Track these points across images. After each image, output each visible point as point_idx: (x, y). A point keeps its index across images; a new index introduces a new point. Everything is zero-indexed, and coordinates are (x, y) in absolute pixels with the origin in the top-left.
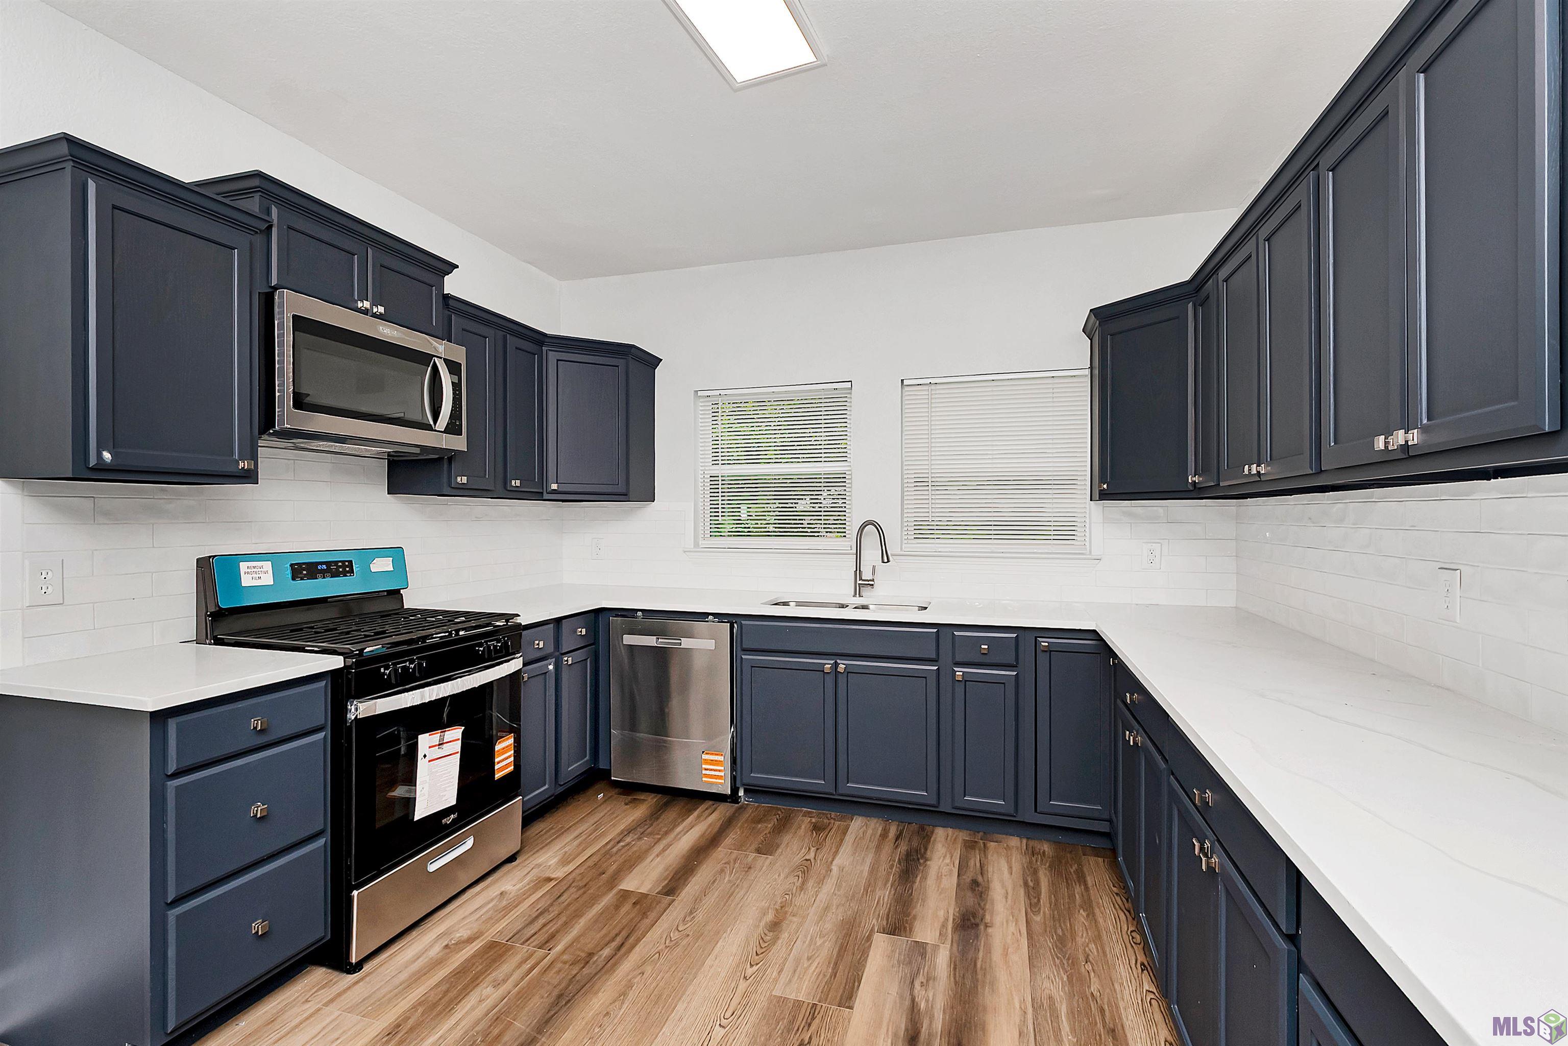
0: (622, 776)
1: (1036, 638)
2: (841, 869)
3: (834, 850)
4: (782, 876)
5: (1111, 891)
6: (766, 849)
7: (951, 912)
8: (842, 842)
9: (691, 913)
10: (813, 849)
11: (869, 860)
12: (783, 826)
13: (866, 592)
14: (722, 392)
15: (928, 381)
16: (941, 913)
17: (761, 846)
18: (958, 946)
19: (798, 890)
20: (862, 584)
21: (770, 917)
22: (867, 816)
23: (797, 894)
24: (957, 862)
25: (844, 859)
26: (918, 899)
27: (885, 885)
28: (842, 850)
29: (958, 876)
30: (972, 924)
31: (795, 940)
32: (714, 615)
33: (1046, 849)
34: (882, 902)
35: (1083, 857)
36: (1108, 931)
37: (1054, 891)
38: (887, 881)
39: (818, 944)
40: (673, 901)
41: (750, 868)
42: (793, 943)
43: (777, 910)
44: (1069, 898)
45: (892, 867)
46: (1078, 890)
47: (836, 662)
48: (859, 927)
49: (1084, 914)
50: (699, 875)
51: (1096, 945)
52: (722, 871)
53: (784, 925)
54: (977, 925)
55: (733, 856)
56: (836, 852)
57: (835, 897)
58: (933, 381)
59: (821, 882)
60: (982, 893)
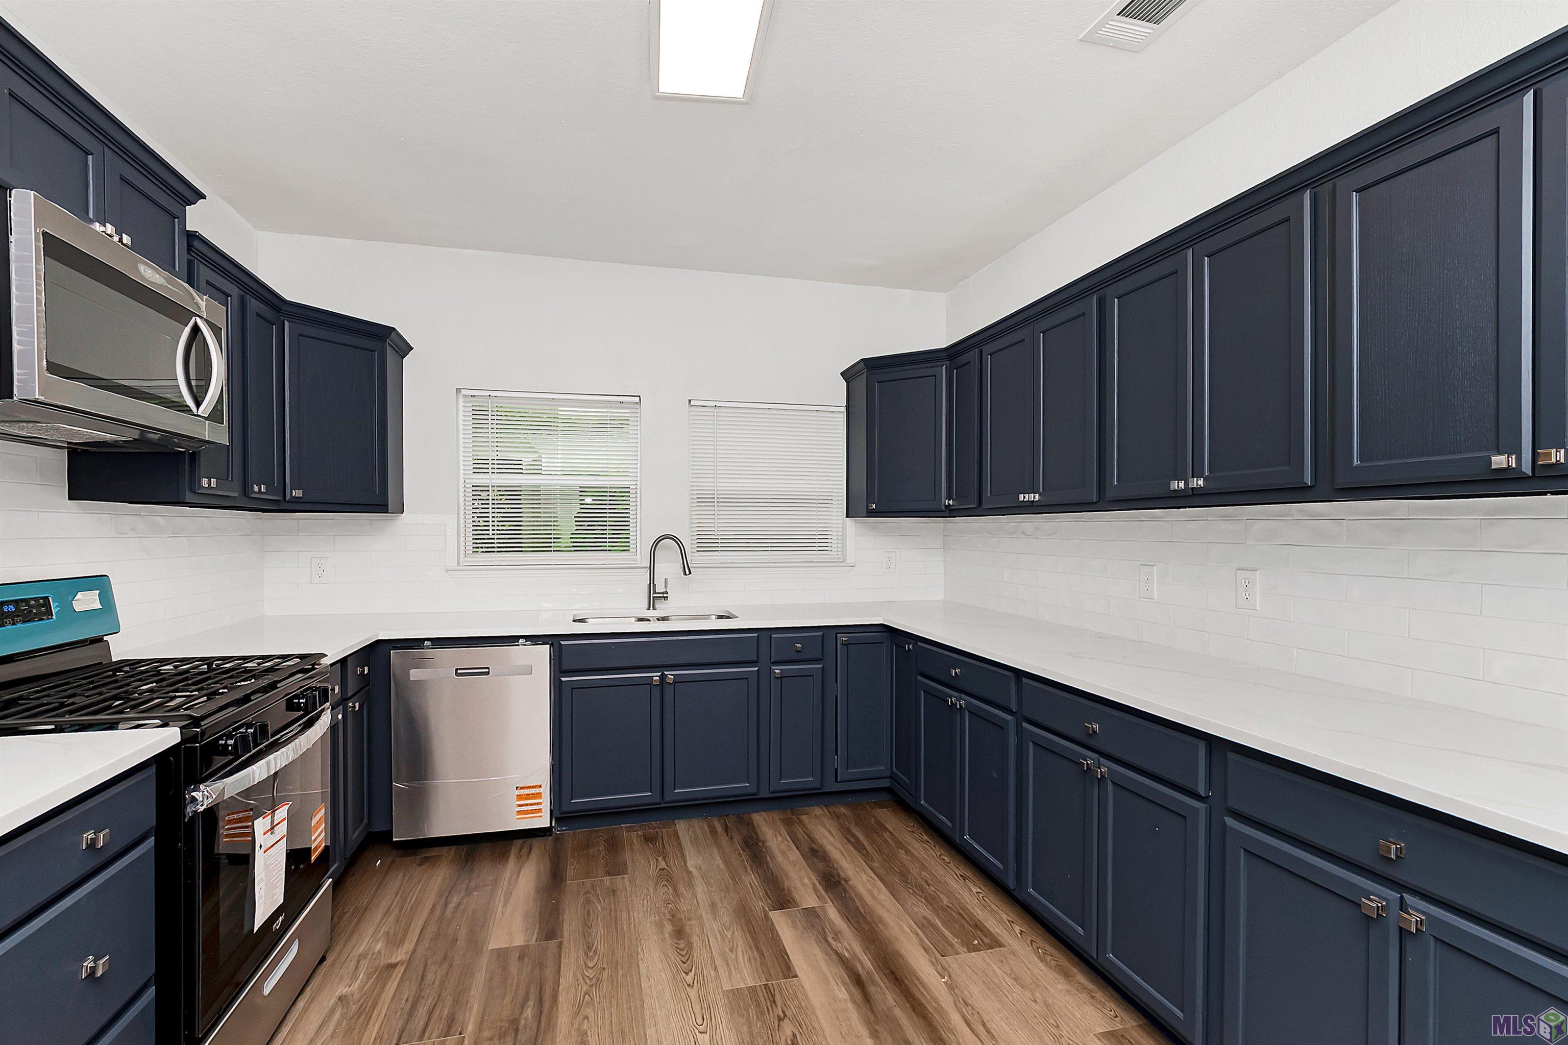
0: (407, 836)
1: (837, 634)
2: (699, 868)
3: (679, 855)
4: (651, 890)
5: (908, 830)
6: (616, 869)
7: (813, 877)
8: (680, 844)
9: (589, 948)
10: (660, 859)
11: (717, 856)
12: (614, 846)
13: (659, 604)
14: (492, 394)
15: (713, 404)
16: (806, 881)
17: (607, 868)
18: (837, 901)
19: (676, 898)
20: (655, 597)
21: (668, 928)
22: (686, 818)
23: (678, 900)
24: (789, 839)
25: (693, 861)
26: (781, 876)
27: (747, 871)
28: (687, 853)
29: (798, 849)
30: (835, 882)
31: (707, 939)
32: (527, 638)
33: (844, 811)
34: (754, 886)
35: (872, 811)
36: (925, 859)
37: (873, 842)
38: (745, 868)
39: (729, 936)
40: (561, 943)
41: (614, 891)
42: (707, 943)
43: (670, 920)
44: (885, 843)
45: (740, 855)
46: (886, 835)
47: (663, 673)
48: (752, 911)
49: (903, 852)
50: (567, 912)
51: (925, 871)
52: (588, 901)
53: (687, 929)
54: (839, 882)
55: (589, 885)
56: (683, 856)
57: (713, 894)
58: (718, 404)
59: (690, 885)
60: (823, 857)
